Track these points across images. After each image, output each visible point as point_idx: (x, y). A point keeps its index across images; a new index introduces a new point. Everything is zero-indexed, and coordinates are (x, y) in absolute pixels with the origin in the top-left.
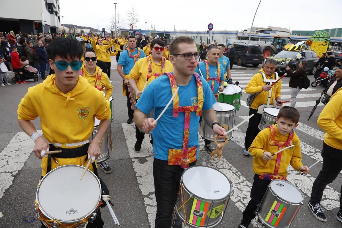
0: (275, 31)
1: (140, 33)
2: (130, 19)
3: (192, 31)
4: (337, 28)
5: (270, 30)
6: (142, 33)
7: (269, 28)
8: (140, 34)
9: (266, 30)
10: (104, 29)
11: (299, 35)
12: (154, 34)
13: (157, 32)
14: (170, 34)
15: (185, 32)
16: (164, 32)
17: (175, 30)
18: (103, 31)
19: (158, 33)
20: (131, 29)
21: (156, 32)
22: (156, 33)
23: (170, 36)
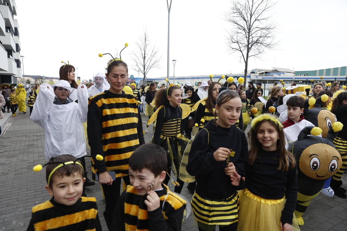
0: (283, 73)
1: (132, 80)
4: (325, 69)
5: (276, 71)
7: (274, 69)
9: (270, 71)
11: (305, 75)
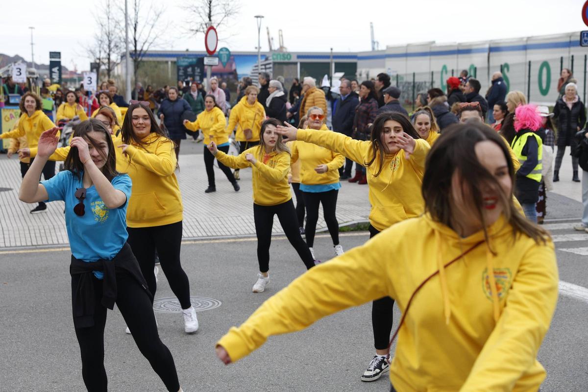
1: (224, 65)
2: (197, 5)
3: (460, 44)
6: (234, 67)
8: (228, 68)
10: (55, 55)
12: (285, 67)
13: (299, 57)
14: (360, 63)
15: (427, 50)
16: (328, 57)
17: (373, 42)
18: (54, 64)
19: (301, 64)
20: (211, 49)
21: (294, 59)
22: (296, 64)
23: (359, 70)
